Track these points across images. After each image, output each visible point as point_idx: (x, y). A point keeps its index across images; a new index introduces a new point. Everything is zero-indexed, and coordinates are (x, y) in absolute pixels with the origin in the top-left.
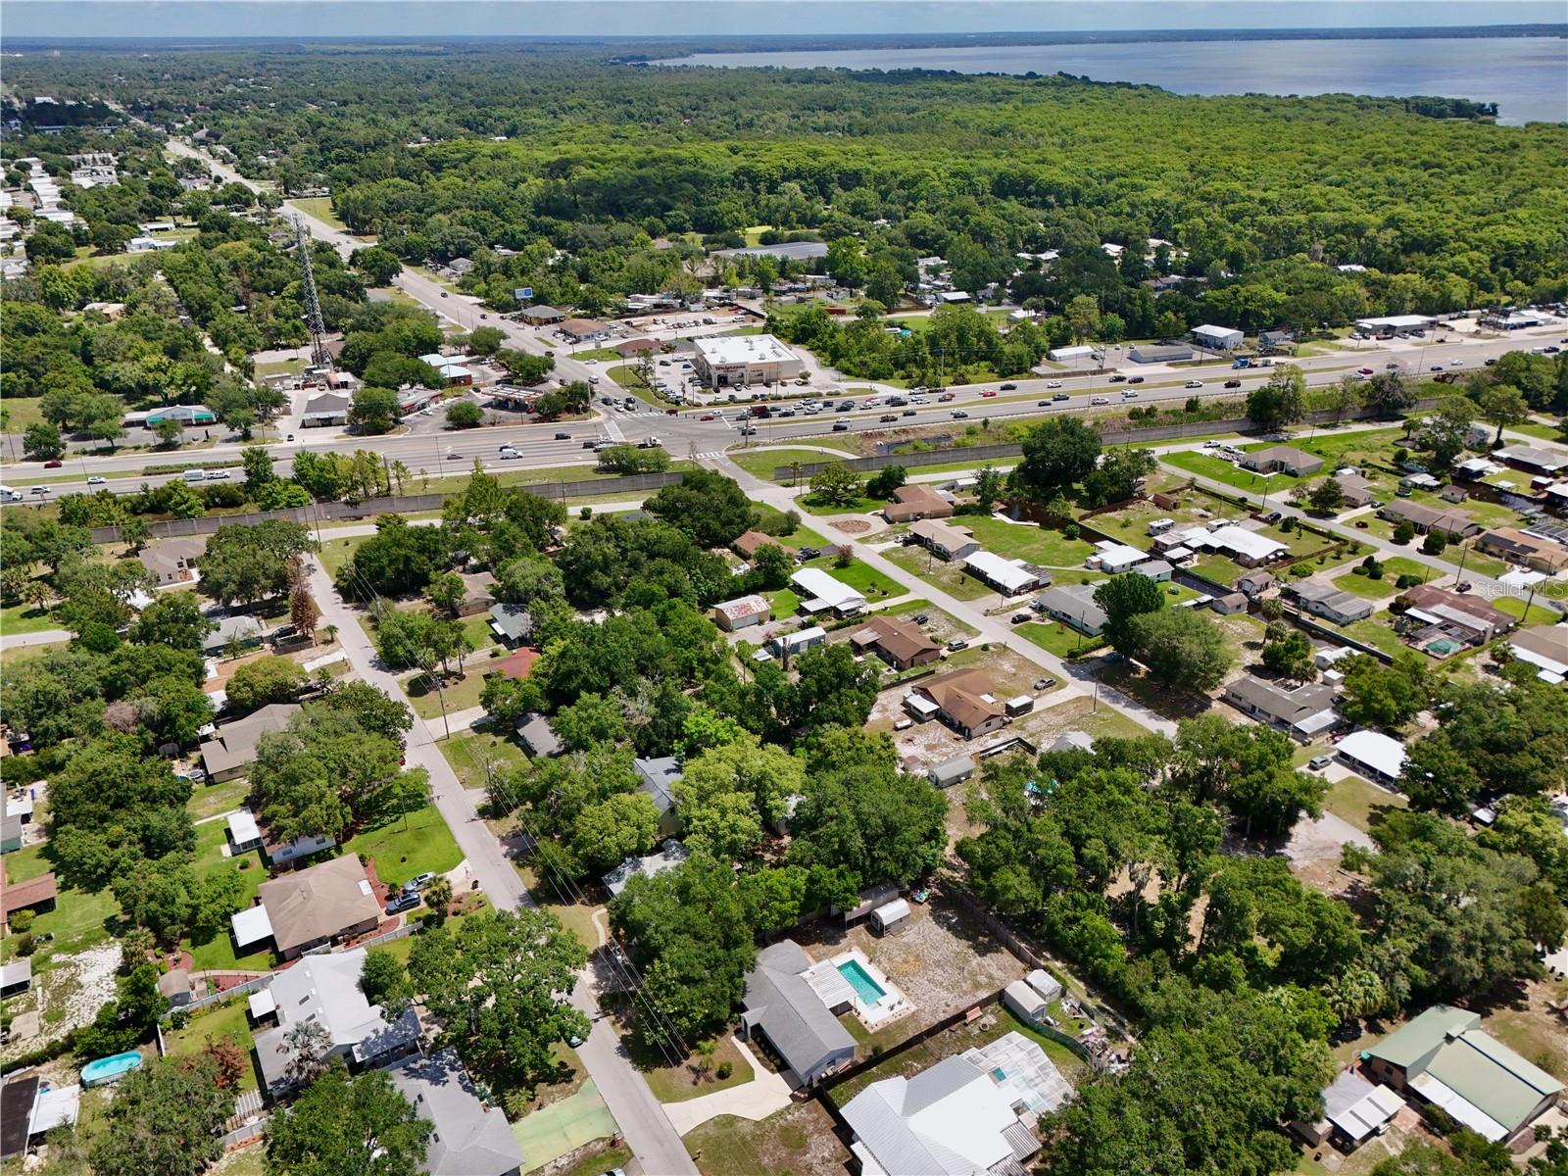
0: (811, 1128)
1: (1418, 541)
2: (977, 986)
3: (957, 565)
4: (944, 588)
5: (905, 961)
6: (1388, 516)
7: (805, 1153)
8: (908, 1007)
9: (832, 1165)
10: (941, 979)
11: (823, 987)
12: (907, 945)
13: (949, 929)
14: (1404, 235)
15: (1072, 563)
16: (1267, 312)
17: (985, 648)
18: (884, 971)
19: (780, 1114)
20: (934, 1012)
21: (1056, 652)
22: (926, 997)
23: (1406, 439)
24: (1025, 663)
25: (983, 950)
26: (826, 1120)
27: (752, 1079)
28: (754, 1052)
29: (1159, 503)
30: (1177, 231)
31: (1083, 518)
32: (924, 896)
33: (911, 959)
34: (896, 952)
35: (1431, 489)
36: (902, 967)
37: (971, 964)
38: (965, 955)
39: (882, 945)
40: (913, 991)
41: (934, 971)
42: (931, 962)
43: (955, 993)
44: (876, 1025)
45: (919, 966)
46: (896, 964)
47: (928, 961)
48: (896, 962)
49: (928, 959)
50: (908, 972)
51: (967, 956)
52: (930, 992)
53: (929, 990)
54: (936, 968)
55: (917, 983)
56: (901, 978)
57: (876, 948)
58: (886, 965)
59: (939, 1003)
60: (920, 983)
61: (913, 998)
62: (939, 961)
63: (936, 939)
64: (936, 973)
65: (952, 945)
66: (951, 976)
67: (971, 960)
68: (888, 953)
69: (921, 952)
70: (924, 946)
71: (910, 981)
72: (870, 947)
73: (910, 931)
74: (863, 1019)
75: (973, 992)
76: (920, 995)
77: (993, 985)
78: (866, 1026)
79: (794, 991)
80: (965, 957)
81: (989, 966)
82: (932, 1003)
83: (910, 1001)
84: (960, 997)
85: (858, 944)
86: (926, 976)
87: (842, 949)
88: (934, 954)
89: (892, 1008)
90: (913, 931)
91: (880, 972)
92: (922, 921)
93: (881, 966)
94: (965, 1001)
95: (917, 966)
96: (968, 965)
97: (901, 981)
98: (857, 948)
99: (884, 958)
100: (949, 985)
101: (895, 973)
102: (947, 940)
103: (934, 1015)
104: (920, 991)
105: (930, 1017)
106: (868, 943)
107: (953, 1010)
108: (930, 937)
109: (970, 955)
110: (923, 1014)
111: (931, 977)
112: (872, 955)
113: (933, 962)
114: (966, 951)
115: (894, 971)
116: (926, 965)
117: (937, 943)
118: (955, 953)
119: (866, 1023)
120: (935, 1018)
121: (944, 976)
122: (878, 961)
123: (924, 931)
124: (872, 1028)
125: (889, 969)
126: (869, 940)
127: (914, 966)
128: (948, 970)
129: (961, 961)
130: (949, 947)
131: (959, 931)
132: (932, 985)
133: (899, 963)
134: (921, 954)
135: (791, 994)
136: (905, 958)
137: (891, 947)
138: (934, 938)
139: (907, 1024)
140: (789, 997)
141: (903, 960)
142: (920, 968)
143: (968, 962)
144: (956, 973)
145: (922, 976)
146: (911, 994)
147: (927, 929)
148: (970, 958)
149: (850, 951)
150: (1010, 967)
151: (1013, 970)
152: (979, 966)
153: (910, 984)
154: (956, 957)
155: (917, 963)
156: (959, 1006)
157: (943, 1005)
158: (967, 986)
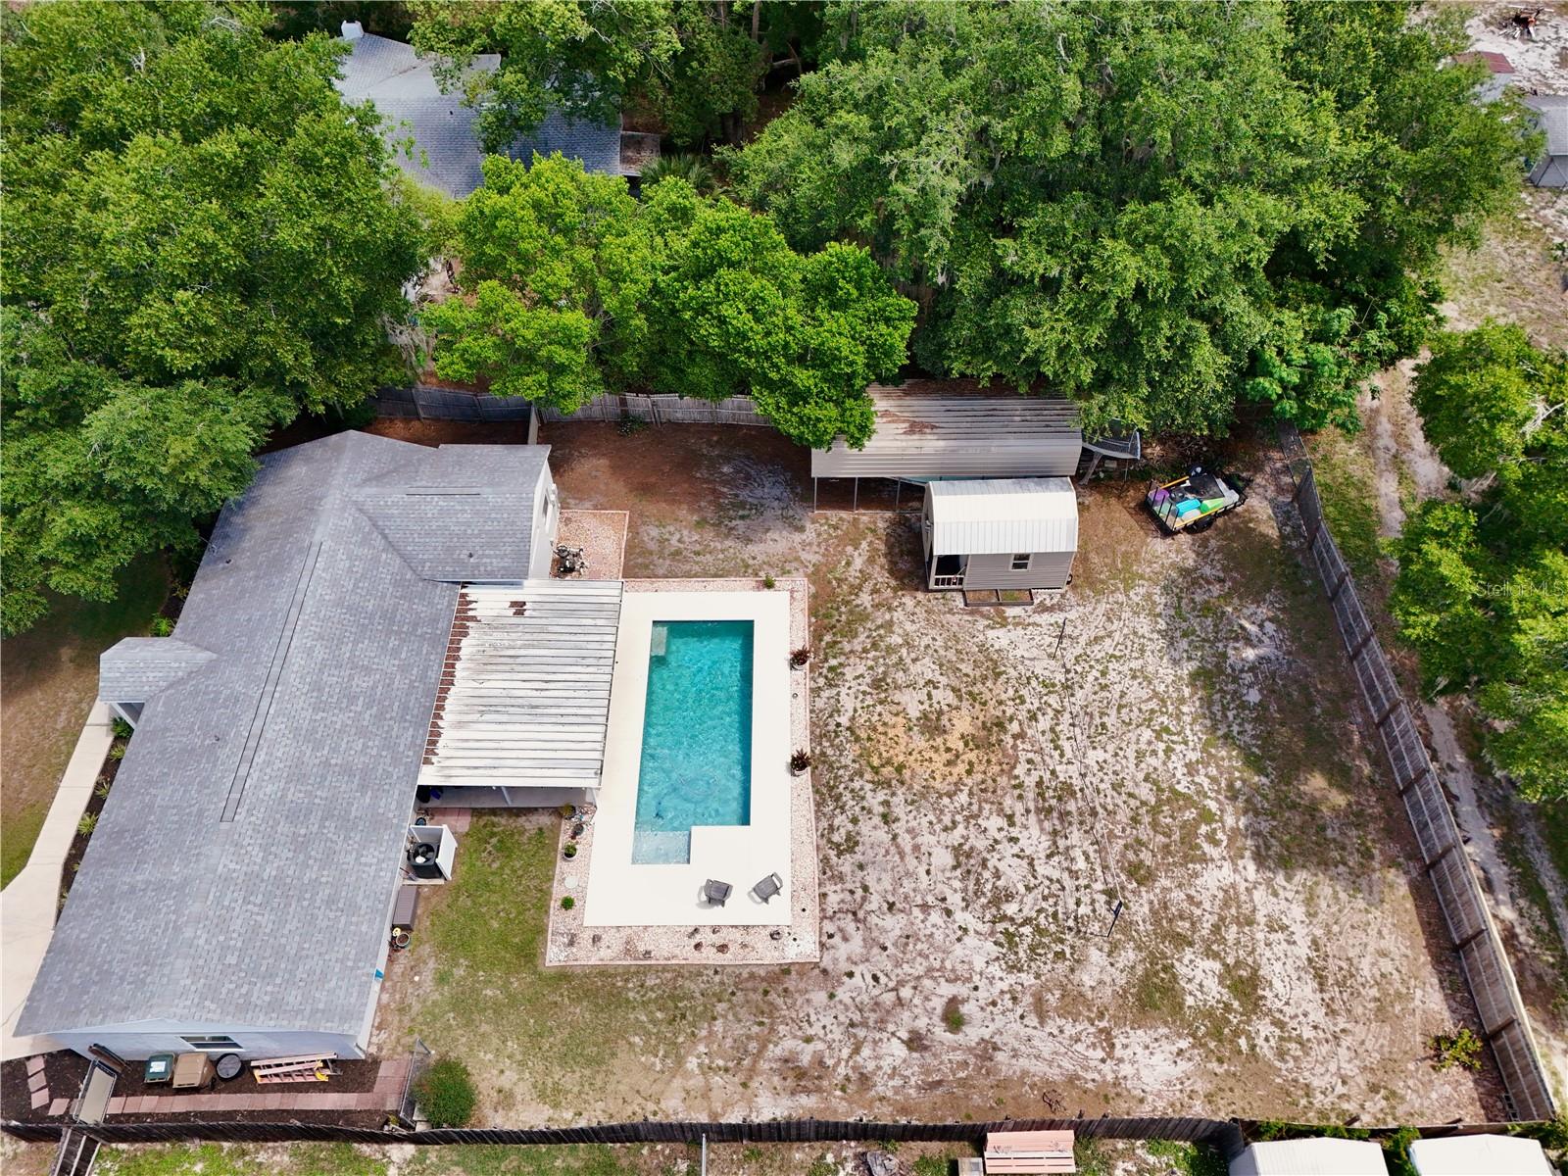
2: (1155, 998)
5: (932, 725)
10: (1013, 874)
12: (993, 667)
13: (1203, 679)
18: (821, 730)
22: (893, 926)
25: (1292, 839)
32: (1190, 511)
33: (963, 723)
34: (926, 669)
36: (903, 741)
37: (1196, 875)
38: (1197, 823)
39: (898, 615)
40: (861, 867)
41: (1012, 824)
42: (1030, 781)
43: (1027, 979)
44: (596, 939)
45: (969, 772)
46: (887, 718)
47: (1020, 770)
48: (894, 709)
49: (1030, 761)
50: (907, 773)
51: (1204, 829)
52: (925, 908)
53: (930, 899)
54: (1032, 817)
55: (905, 841)
56: (857, 785)
57: (864, 617)
58: (848, 703)
59: (927, 983)
60: (916, 848)
61: (833, 900)
62: (1067, 791)
63: (1123, 695)
64: (1014, 840)
65: (1168, 751)
66: (1068, 883)
67: (1204, 859)
68: (894, 658)
69: (1023, 715)
70: (1053, 700)
71: (885, 817)
72: (847, 603)
73: (1046, 616)
74: (571, 882)
75: (1107, 1032)
76: (875, 902)
77: (1236, 1034)
78: (556, 919)
79: (346, 649)
80: (1189, 832)
81: (1272, 930)
82: (898, 965)
83: (813, 909)
84: (1032, 1020)
85: (816, 576)
86: (960, 829)
87: (747, 566)
88: (1069, 754)
89: (717, 894)
90: (1059, 617)
91: (804, 716)
92: (1121, 598)
93: (825, 694)
94: (1046, 1048)
95: (961, 768)
96: (1178, 872)
97: (847, 797)
98: (802, 585)
99: (862, 669)
100: (1027, 921)
101: (852, 751)
102: (1165, 719)
103: (861, 1033)
104: (887, 884)
105: (837, 1034)
106: (852, 586)
107: (958, 1056)
108: (1104, 674)
109: (1220, 835)
110: (820, 997)
111: (981, 844)
112: (828, 638)
113: (1039, 784)
114: (1213, 806)
115: (857, 739)
116: (1003, 781)
117: (1113, 712)
118: (1160, 790)
119: (567, 904)
120: (857, 1050)
121: (1042, 869)
122: (831, 669)
123: (1097, 640)
124: (571, 943)
125: (844, 720)
126: (865, 577)
127: (949, 763)
128: (1077, 853)
129: (1161, 839)
130: (1154, 753)
131: (1243, 706)
132: (957, 884)
133: (900, 720)
134: (1014, 727)
135: (320, 653)
136: (940, 713)
137: (926, 640)
138: (1118, 688)
139: (721, 1007)
140: (297, 660)
141: (925, 716)
142: (969, 781)
143: (1187, 859)
144: (1098, 886)
145: (947, 820)
146: (841, 878)
147: (1117, 636)
148: (1207, 847)
149: (769, 585)
150: (1374, 992)
151: (1381, 1013)
152: (1226, 905)
153: (872, 832)
154: (1155, 811)
155: (972, 756)
156: (1000, 1056)
157: (938, 1004)
158: (1101, 971)
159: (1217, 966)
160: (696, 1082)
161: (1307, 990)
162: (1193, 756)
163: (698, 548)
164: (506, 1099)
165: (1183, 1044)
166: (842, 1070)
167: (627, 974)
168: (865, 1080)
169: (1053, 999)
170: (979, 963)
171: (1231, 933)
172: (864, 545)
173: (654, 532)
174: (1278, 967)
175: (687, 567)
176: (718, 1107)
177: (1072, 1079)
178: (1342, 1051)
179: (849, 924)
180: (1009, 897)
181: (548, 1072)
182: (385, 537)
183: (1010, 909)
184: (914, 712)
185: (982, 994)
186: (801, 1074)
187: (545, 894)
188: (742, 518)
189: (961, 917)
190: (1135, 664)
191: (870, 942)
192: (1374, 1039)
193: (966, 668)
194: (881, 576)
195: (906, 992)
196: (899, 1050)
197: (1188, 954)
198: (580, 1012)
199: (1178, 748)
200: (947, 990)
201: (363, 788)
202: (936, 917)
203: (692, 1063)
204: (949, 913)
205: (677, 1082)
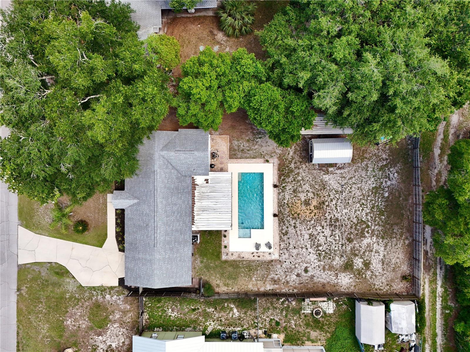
0: (118, 316)
2: (348, 267)
5: (307, 203)
8: (271, 253)
10: (322, 240)
11: (205, 203)
12: (324, 186)
18: (281, 204)
19: (102, 290)
20: (290, 270)
22: (295, 251)
25: (387, 233)
27: (101, 246)
33: (314, 203)
34: (307, 187)
36: (300, 207)
37: (362, 241)
38: (365, 228)
39: (301, 171)
40: (288, 238)
41: (323, 228)
42: (329, 218)
43: (322, 263)
44: (232, 254)
45: (315, 215)
46: (296, 201)
47: (326, 215)
48: (298, 198)
49: (329, 212)
50: (300, 216)
51: (366, 230)
52: (302, 248)
53: (303, 246)
54: (328, 227)
55: (299, 232)
56: (288, 219)
57: (292, 171)
58: (287, 197)
59: (301, 264)
60: (301, 234)
61: (282, 246)
62: (337, 220)
63: (355, 194)
64: (323, 232)
65: (363, 210)
66: (334, 242)
67: (365, 237)
68: (299, 184)
69: (329, 200)
70: (337, 196)
71: (294, 226)
72: (288, 167)
73: (339, 171)
74: (226, 242)
75: (337, 274)
76: (291, 246)
77: (363, 274)
78: (223, 250)
79: (170, 200)
80: (363, 230)
81: (376, 253)
82: (295, 260)
83: (278, 248)
84: (322, 271)
85: (280, 158)
86: (311, 230)
87: (262, 155)
88: (339, 211)
89: (257, 246)
90: (342, 171)
91: (276, 200)
92: (359, 165)
93: (281, 194)
94: (324, 276)
95: (313, 214)
96: (359, 240)
97: (286, 222)
98: (276, 161)
99: (291, 187)
100: (324, 251)
101: (288, 210)
102: (363, 201)
103: (287, 273)
104: (294, 242)
105: (282, 273)
106: (289, 161)
107: (307, 278)
108: (351, 188)
109: (370, 231)
110: (279, 266)
111: (316, 233)
112: (282, 178)
113: (331, 218)
114: (370, 224)
115: (289, 207)
116: (322, 218)
117: (351, 199)
118: (359, 220)
119: (225, 247)
120: (286, 277)
121: (328, 239)
122: (283, 187)
123: (351, 178)
124: (227, 254)
125: (286, 202)
126: (293, 158)
127: (310, 213)
128: (337, 235)
129: (356, 232)
130: (359, 210)
131: (383, 197)
132: (309, 243)
133: (299, 201)
134: (327, 203)
135: (164, 202)
136: (309, 200)
137: (308, 178)
138: (354, 192)
139: (259, 268)
140: (160, 206)
141: (305, 200)
142: (314, 218)
143: (362, 237)
144: (340, 243)
145: (308, 227)
146: (284, 241)
147: (356, 177)
148: (366, 234)
149: (267, 161)
150: (394, 266)
151: (394, 270)
152: (367, 247)
153: (291, 230)
154: (356, 225)
155: (316, 211)
156: (315, 278)
157: (303, 268)
158: (338, 261)
159: (362, 260)
160: (255, 283)
161: (380, 266)
162: (368, 211)
163: (248, 148)
164: (218, 286)
165: (352, 276)
166: (283, 280)
167: (239, 261)
168: (288, 282)
169: (327, 267)
170: (312, 260)
171: (367, 254)
172: (293, 147)
173: (236, 143)
174: (375, 260)
175: (246, 155)
176: (259, 287)
177: (328, 283)
178: (383, 278)
179: (285, 251)
180: (320, 246)
181: (226, 281)
182: (171, 165)
183: (320, 248)
184: (303, 200)
185: (312, 266)
186: (275, 281)
187: (221, 244)
188: (260, 138)
189: (310, 250)
190: (359, 185)
191: (290, 255)
192: (390, 275)
193: (317, 187)
194: (297, 158)
195: (297, 266)
196: (295, 277)
197: (357, 258)
198: (230, 269)
199: (365, 209)
200: (305, 265)
201: (181, 234)
202: (304, 250)
203: (254, 279)
204: (307, 249)
205: (251, 283)
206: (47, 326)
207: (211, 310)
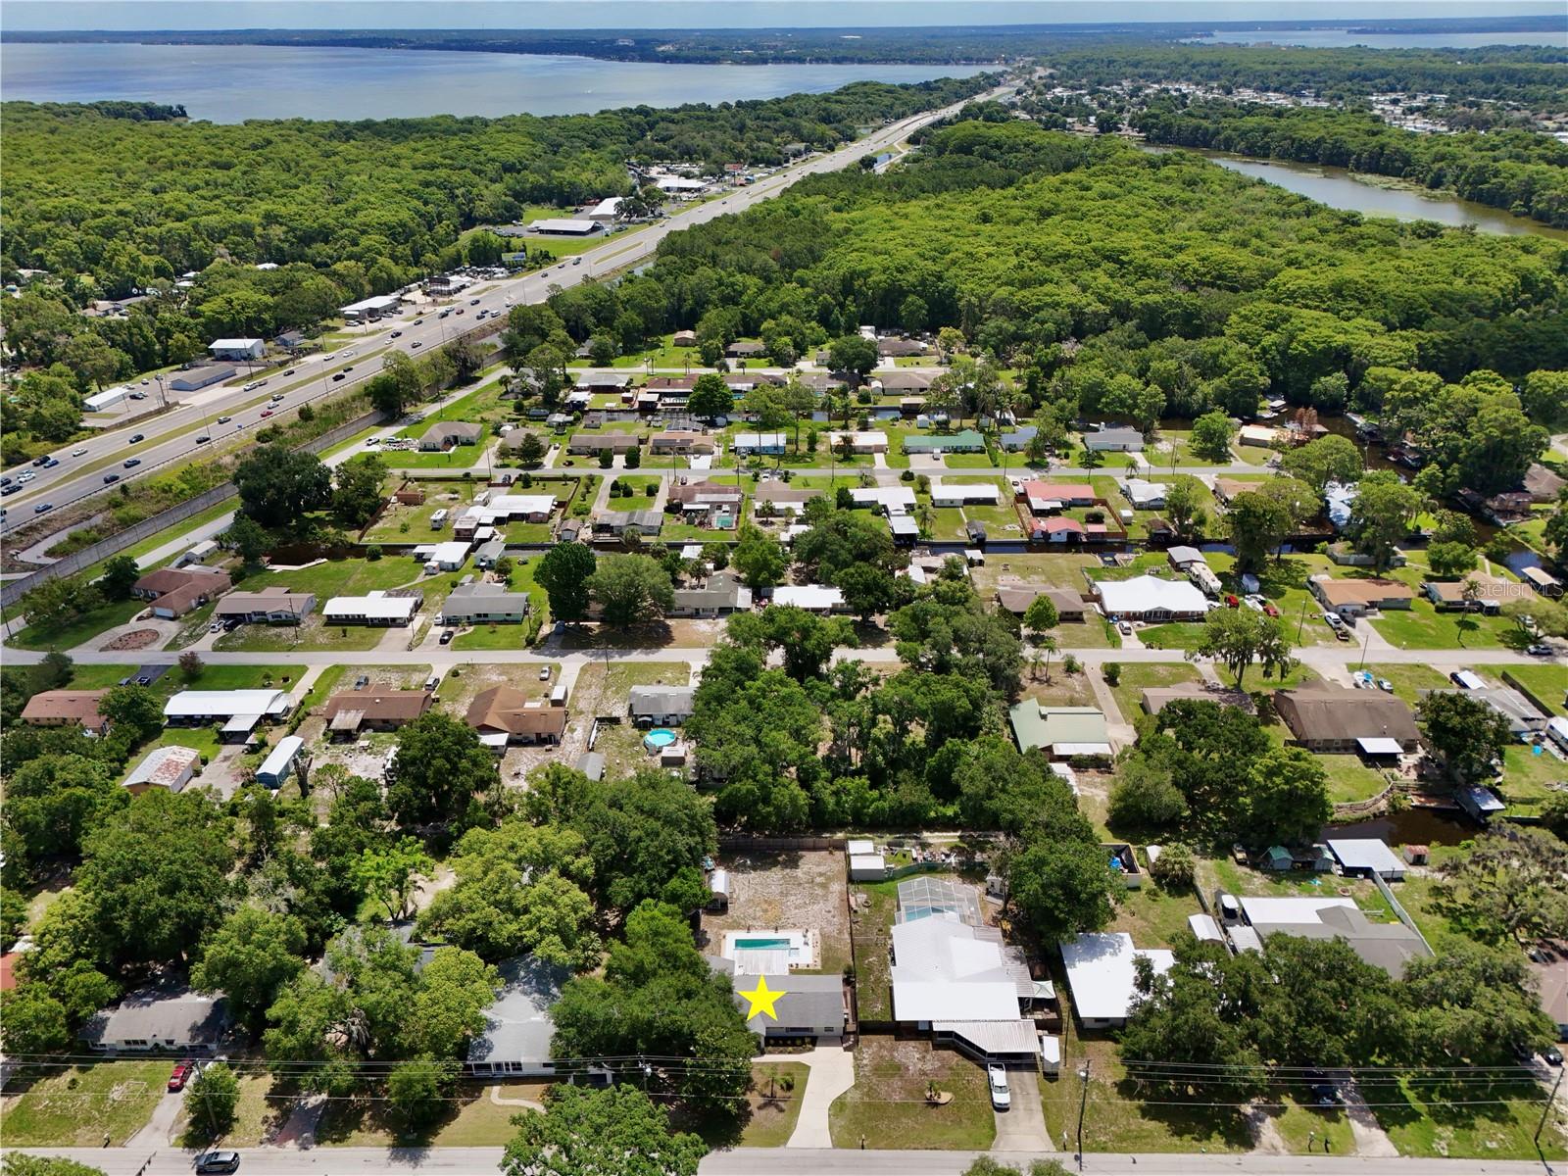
0: (886, 1053)
1: (619, 461)
2: (824, 886)
3: (311, 625)
4: (335, 648)
5: (765, 911)
6: (576, 450)
7: (907, 1069)
8: (813, 935)
9: (928, 1057)
10: (800, 902)
12: (749, 901)
13: (755, 870)
14: (293, 230)
15: (413, 578)
16: (266, 316)
17: (455, 674)
18: (763, 928)
19: (857, 1067)
20: (829, 922)
21: (513, 646)
22: (811, 919)
23: (507, 393)
24: (503, 668)
25: (793, 863)
26: (886, 1040)
27: (809, 1068)
28: (781, 1052)
29: (409, 501)
30: (40, 257)
31: (360, 538)
32: (711, 863)
33: (766, 906)
34: (751, 911)
35: (572, 423)
36: (769, 915)
37: (800, 877)
38: (789, 876)
40: (798, 923)
41: (789, 901)
42: (779, 897)
43: (821, 901)
44: (815, 961)
45: (777, 906)
47: (777, 899)
48: (761, 916)
49: (774, 897)
50: (777, 915)
53: (806, 913)
54: (787, 898)
55: (793, 916)
56: (780, 923)
59: (822, 915)
60: (795, 915)
61: (806, 927)
62: (781, 892)
64: (793, 901)
66: (802, 894)
67: (797, 876)
71: (787, 919)
74: (802, 964)
75: (830, 893)
76: (806, 921)
77: (829, 877)
81: (811, 870)
82: (819, 918)
83: (808, 930)
84: (828, 901)
85: (722, 928)
86: (790, 908)
87: (718, 941)
88: (773, 891)
89: (806, 944)
91: (763, 931)
93: (756, 927)
94: (832, 900)
96: (799, 880)
97: (783, 924)
98: (725, 931)
100: (810, 900)
101: (771, 923)
102: (765, 875)
103: (832, 924)
104: (802, 919)
105: (832, 927)
106: (726, 922)
107: (834, 910)
109: (792, 873)
110: (825, 929)
111: (793, 906)
112: (741, 927)
114: (785, 873)
115: (769, 922)
116: (779, 901)
118: (781, 879)
119: (806, 965)
120: (835, 924)
121: (799, 898)
124: (816, 964)
125: (765, 924)
127: (775, 909)
128: (795, 892)
129: (792, 881)
130: (773, 879)
131: (761, 866)
132: (802, 909)
133: (764, 916)
139: (828, 943)
141: (763, 912)
142: (779, 906)
143: (796, 878)
144: (802, 890)
145: (788, 910)
146: (801, 925)
148: (794, 875)
149: (725, 937)
151: (826, 857)
152: (806, 875)
153: (791, 921)
154: (786, 881)
155: (773, 905)
156: (834, 905)
157: (826, 913)
158: (819, 891)
159: (818, 878)
160: (842, 946)
162: (774, 874)
165: (832, 883)
166: (839, 926)
167: (822, 957)
168: (840, 923)
169: (825, 899)
170: (818, 907)
171: (812, 875)
174: (818, 870)
176: (846, 943)
177: (839, 897)
178: (831, 864)
179: (811, 925)
180: (805, 902)
183: (807, 902)
185: (824, 908)
186: (839, 932)
189: (809, 909)
191: (814, 922)
192: (829, 860)
195: (824, 918)
196: (834, 919)
197: (816, 881)
199: (771, 876)
200: (824, 912)
202: (809, 913)
203: (839, 947)
204: (808, 911)
205: (842, 948)
206: (904, 1120)
207: (872, 978)
